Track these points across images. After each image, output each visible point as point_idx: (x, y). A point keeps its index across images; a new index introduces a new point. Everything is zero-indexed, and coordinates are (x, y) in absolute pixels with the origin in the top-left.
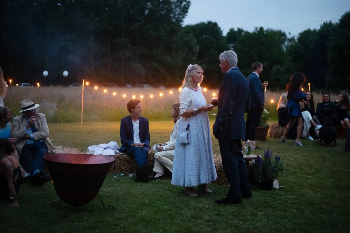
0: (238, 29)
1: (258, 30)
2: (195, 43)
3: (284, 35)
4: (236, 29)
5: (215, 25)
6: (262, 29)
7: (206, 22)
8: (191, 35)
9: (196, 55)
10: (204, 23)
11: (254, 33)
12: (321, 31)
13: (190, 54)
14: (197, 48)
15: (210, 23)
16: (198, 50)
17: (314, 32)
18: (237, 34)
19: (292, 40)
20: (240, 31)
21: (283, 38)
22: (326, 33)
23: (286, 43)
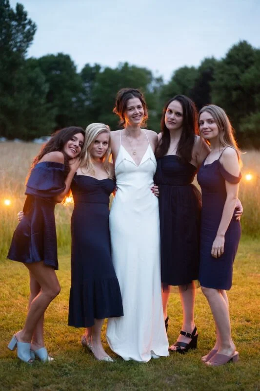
1: (122, 66)
2: (44, 81)
3: (149, 73)
5: (67, 58)
6: (126, 64)
7: (56, 55)
8: (38, 69)
10: (52, 56)
11: (117, 69)
12: (201, 68)
13: (36, 95)
14: (46, 88)
16: (47, 90)
17: (193, 69)
18: (93, 71)
19: (160, 80)
20: (98, 67)
21: (149, 77)
22: (208, 70)
23: (154, 84)
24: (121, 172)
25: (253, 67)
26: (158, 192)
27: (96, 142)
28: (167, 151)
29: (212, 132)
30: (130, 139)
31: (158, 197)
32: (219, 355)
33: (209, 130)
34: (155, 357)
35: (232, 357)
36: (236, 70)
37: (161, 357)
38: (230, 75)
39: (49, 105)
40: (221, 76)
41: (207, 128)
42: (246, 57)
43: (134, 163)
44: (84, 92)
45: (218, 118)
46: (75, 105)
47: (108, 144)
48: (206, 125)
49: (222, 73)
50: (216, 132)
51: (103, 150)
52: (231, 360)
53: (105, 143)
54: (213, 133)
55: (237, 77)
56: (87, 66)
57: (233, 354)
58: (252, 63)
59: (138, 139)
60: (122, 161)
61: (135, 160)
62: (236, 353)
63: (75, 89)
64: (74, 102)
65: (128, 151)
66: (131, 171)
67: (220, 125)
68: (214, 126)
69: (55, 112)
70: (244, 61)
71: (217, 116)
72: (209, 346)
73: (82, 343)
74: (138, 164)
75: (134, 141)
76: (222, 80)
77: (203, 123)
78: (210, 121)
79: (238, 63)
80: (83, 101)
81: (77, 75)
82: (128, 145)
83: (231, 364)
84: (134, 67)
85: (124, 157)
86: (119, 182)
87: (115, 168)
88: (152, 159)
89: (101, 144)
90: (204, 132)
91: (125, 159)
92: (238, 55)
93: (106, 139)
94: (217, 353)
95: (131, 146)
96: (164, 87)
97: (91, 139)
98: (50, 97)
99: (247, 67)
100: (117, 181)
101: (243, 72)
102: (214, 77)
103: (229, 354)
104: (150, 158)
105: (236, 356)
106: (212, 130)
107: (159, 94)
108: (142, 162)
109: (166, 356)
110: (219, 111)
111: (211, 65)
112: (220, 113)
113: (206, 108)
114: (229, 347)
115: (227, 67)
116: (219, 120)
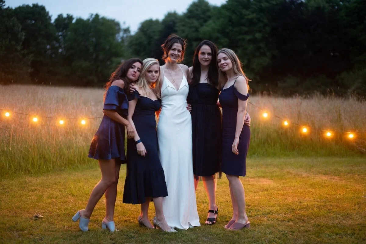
0: (68, 15)
1: (93, 16)
2: (20, 29)
3: (118, 24)
4: (65, 16)
5: (43, 8)
6: (97, 16)
7: (31, 5)
8: (14, 19)
9: (21, 43)
10: (28, 6)
11: (88, 20)
12: (164, 21)
13: (13, 42)
14: (22, 36)
15: (35, 6)
16: (23, 37)
17: (157, 21)
18: (66, 21)
19: (127, 30)
20: (70, 18)
21: (117, 28)
22: (171, 23)
23: (121, 34)
24: (166, 96)
25: (210, 22)
26: (191, 109)
27: (150, 71)
28: (199, 80)
29: (227, 66)
30: (170, 71)
31: (191, 113)
32: (236, 223)
33: (225, 64)
34: (191, 227)
35: (246, 225)
36: (196, 23)
37: (195, 227)
38: (190, 28)
39: (26, 51)
40: (183, 28)
41: (224, 64)
42: (204, 12)
43: (175, 88)
44: (58, 41)
45: (231, 56)
46: (49, 52)
47: (158, 73)
48: (223, 62)
49: (184, 26)
50: (231, 65)
51: (155, 77)
52: (245, 226)
53: (156, 72)
54: (229, 67)
55: (197, 30)
56: (60, 16)
57: (246, 223)
58: (209, 17)
59: (176, 70)
60: (166, 88)
61: (175, 86)
62: (248, 222)
63: (50, 37)
64: (49, 49)
65: (170, 80)
66: (172, 95)
67: (232, 60)
68: (229, 61)
69: (31, 57)
70: (202, 16)
71: (230, 54)
72: (226, 220)
73: (139, 222)
74: (178, 89)
75: (173, 73)
76: (183, 31)
77: (220, 61)
78: (225, 59)
79: (197, 17)
80: (57, 49)
81: (51, 24)
82: (170, 75)
83: (246, 229)
84: (103, 19)
85: (168, 84)
86: (164, 102)
87: (161, 93)
88: (187, 85)
89: (154, 73)
90: (222, 67)
91: (168, 86)
92: (197, 10)
93: (157, 69)
94: (236, 222)
95: (171, 76)
96: (132, 37)
97: (144, 69)
98: (26, 44)
99: (205, 21)
100: (162, 102)
101: (202, 25)
102: (176, 28)
103: (244, 222)
104: (186, 85)
105: (249, 224)
106: (227, 64)
107: (126, 44)
108: (180, 88)
109: (198, 226)
110: (230, 51)
111: (173, 18)
112: (231, 52)
113: (221, 51)
114: (244, 218)
115: (187, 20)
116: (231, 57)
